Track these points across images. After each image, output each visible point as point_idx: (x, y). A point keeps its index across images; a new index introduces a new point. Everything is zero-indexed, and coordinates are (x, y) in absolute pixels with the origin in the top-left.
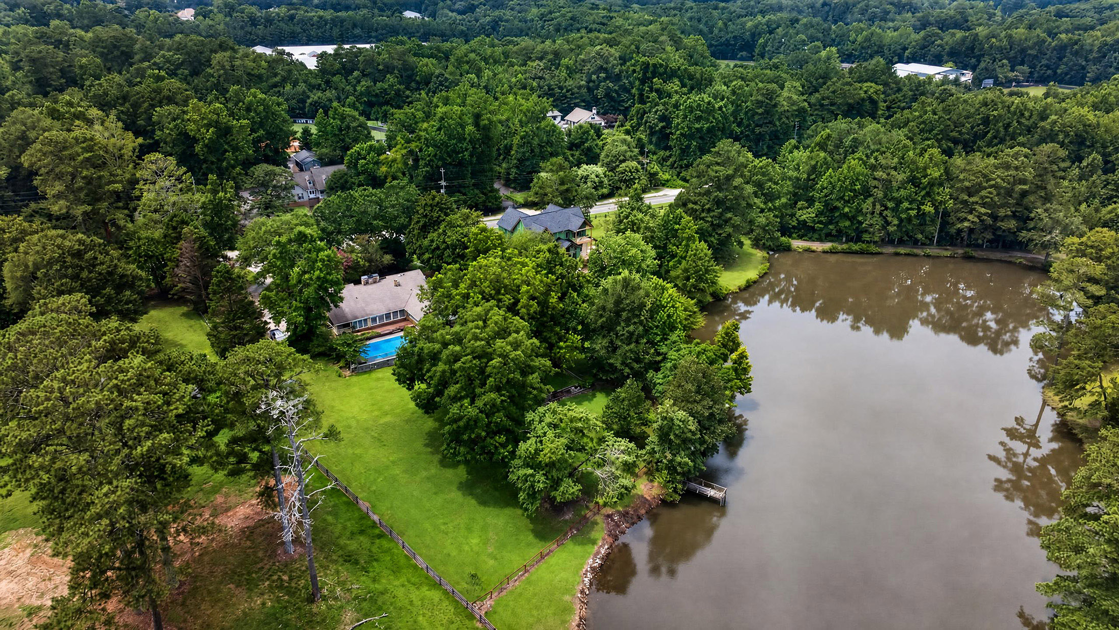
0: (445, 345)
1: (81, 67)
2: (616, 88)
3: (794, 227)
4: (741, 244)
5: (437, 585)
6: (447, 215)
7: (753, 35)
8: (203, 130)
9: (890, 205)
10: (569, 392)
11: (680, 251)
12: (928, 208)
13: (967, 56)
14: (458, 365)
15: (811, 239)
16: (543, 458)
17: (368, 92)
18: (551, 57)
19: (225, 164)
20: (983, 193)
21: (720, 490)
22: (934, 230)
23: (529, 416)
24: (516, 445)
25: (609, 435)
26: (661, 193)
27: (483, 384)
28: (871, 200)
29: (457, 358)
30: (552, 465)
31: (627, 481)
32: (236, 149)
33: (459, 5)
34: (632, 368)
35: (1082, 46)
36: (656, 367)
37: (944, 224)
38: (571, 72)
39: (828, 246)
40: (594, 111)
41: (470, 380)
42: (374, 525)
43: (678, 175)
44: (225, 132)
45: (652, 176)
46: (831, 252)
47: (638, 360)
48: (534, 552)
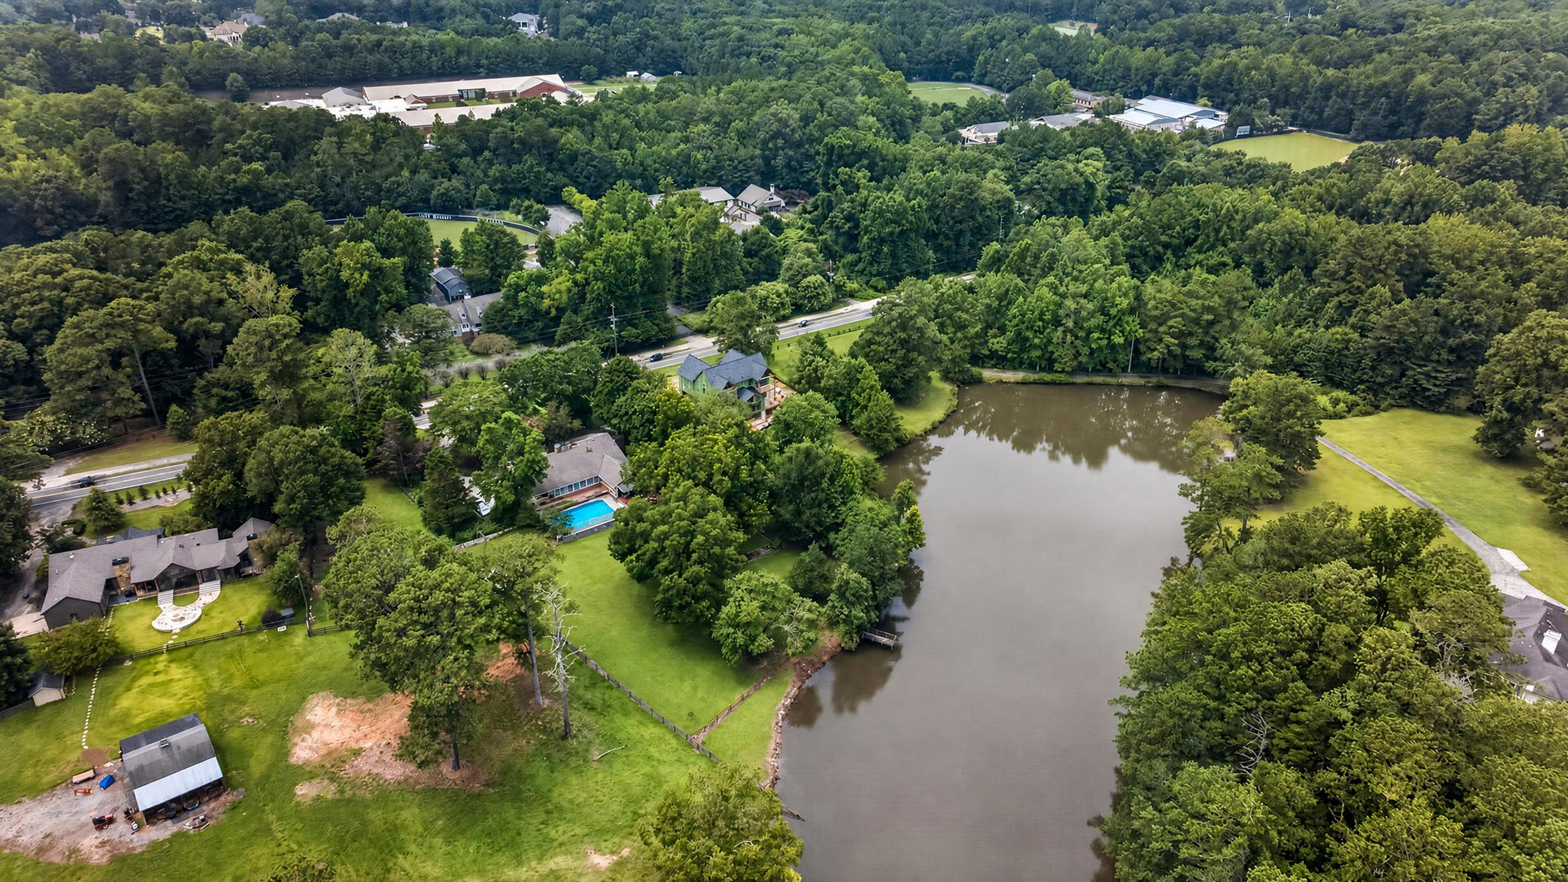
0: (654, 524)
1: (166, 166)
2: (798, 156)
3: (987, 356)
4: (929, 379)
5: (661, 722)
6: (632, 379)
7: (971, 49)
8: (357, 275)
9: (1082, 334)
10: (758, 553)
11: (862, 402)
12: (1118, 339)
13: (1225, 89)
14: (667, 543)
15: (1004, 369)
16: (743, 618)
17: (502, 180)
18: (717, 119)
19: (377, 307)
20: (1171, 323)
21: (892, 638)
22: (1127, 357)
23: (728, 583)
24: (718, 610)
25: (796, 598)
26: (850, 308)
27: (689, 558)
28: (1061, 329)
29: (666, 536)
30: (748, 624)
31: (812, 635)
32: (388, 291)
33: (589, 8)
34: (814, 530)
35: (1348, 87)
36: (836, 527)
37: (1137, 352)
38: (742, 136)
39: (1020, 376)
40: (772, 190)
41: (678, 555)
42: (603, 679)
43: (867, 283)
44: (377, 273)
45: (839, 288)
46: (1024, 383)
47: (820, 523)
48: (737, 697)
